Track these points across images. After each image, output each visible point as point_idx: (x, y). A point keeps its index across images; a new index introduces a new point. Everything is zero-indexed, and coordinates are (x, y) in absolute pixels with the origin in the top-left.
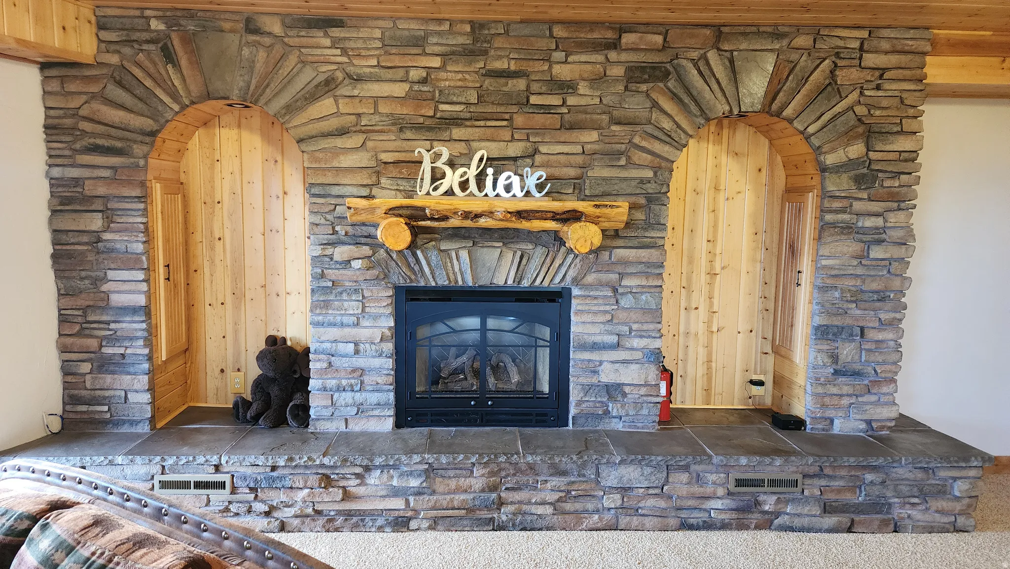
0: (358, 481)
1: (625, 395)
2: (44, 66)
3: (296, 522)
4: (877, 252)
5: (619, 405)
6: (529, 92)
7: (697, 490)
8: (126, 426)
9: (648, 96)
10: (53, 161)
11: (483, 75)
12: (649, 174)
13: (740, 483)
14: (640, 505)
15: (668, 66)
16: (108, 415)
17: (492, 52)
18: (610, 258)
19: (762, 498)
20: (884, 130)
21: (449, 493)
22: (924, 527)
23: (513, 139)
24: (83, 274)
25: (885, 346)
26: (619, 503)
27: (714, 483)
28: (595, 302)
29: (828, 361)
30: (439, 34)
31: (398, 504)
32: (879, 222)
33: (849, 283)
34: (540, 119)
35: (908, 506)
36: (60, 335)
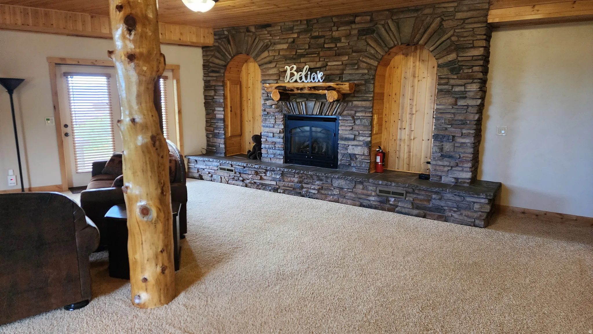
0: (265, 174)
1: (356, 159)
2: (203, 48)
3: (250, 185)
4: (461, 103)
5: (354, 162)
6: (324, 43)
7: (365, 192)
8: (219, 154)
9: (366, 41)
10: (205, 75)
11: (311, 38)
12: (366, 71)
13: (381, 191)
14: (346, 195)
15: (374, 28)
16: (215, 151)
17: (314, 30)
18: (352, 105)
19: (390, 199)
20: (465, 47)
21: (288, 182)
22: (458, 222)
23: (320, 61)
24: (210, 108)
25: (465, 145)
26: (338, 193)
27: (371, 190)
28: (347, 122)
29: (438, 150)
30: (297, 25)
31: (274, 183)
32: (462, 88)
33: (449, 116)
34: (329, 53)
35: (452, 212)
36: (206, 126)
